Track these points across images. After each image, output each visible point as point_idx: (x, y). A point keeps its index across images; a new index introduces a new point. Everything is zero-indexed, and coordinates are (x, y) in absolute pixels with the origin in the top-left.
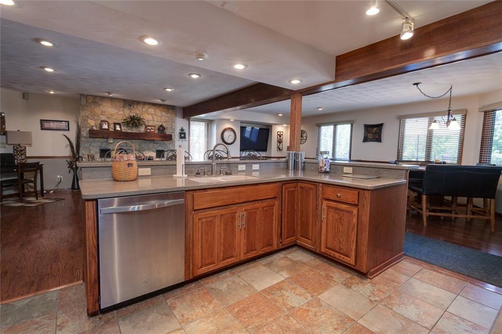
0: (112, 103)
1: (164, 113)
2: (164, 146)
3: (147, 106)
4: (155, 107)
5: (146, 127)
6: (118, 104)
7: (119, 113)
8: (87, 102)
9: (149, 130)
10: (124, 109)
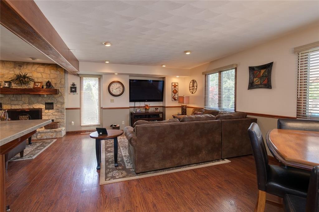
1: (52, 71)
2: (53, 99)
3: (36, 66)
4: (44, 67)
5: (35, 83)
6: (8, 65)
7: (10, 73)
9: (36, 86)
10: (15, 69)
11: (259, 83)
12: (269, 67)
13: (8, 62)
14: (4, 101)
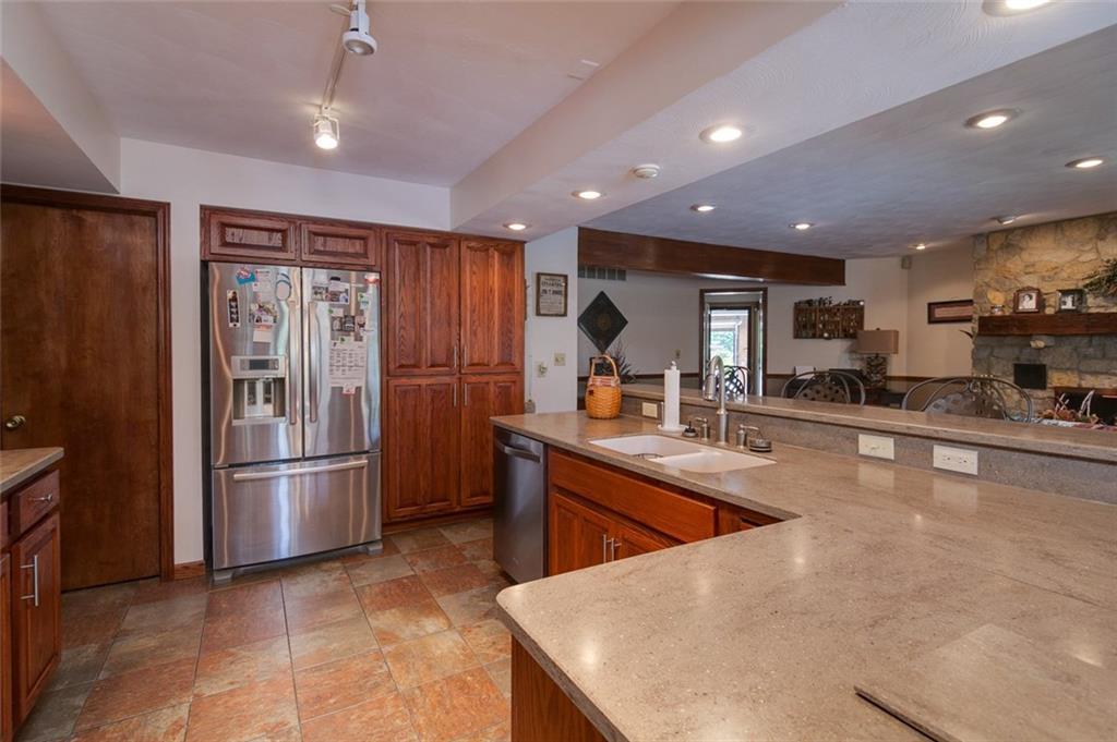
0: (1060, 236)
6: (1077, 234)
7: (1082, 259)
8: (988, 248)
10: (1100, 244)
13: (1074, 223)
14: (1055, 357)
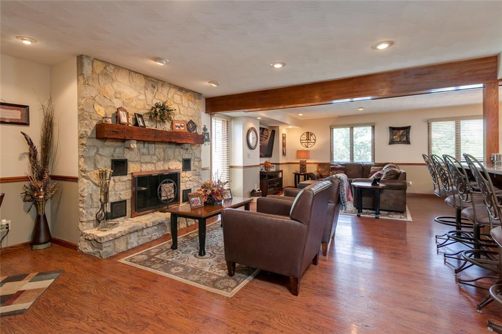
1: (190, 104)
2: (191, 152)
3: (172, 90)
5: (173, 122)
6: (138, 82)
7: (140, 97)
8: (93, 71)
9: (177, 128)
10: (146, 91)
11: (398, 140)
12: (407, 129)
13: (137, 75)
14: (131, 154)
